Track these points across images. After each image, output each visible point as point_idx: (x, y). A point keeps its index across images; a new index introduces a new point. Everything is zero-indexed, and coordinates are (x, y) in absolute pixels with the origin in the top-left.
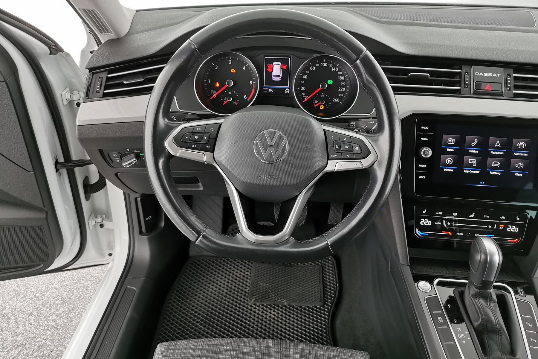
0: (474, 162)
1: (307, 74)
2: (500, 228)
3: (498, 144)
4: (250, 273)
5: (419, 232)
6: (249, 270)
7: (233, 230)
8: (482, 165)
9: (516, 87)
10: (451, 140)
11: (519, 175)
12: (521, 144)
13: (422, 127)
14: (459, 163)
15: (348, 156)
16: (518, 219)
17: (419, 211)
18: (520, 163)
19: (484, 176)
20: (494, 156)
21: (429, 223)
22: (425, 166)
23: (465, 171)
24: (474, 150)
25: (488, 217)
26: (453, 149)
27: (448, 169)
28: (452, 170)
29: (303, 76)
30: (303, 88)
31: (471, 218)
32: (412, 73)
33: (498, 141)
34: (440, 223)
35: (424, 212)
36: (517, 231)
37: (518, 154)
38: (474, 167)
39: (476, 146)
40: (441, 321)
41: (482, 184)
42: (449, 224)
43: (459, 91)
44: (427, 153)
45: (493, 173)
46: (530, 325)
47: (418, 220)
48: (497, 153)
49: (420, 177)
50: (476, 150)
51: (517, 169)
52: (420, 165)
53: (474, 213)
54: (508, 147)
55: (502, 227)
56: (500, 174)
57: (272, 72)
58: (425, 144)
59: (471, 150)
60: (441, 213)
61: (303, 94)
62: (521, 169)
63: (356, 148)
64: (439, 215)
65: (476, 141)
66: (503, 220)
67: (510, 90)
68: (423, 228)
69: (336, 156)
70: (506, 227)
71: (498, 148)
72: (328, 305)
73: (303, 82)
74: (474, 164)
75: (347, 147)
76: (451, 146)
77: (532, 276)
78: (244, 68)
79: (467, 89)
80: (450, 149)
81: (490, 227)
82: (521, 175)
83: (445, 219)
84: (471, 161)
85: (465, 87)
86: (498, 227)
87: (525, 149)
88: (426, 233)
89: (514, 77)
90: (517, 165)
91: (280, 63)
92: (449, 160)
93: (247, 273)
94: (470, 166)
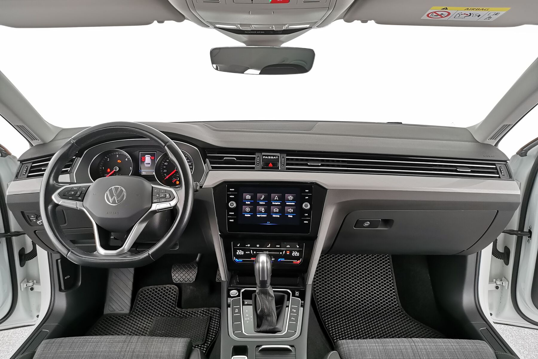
0: (263, 210)
1: (167, 162)
2: (287, 254)
3: (276, 198)
4: (151, 325)
5: (236, 259)
6: (151, 323)
7: (142, 292)
8: (268, 211)
9: (287, 164)
10: (248, 197)
11: (290, 216)
12: (290, 197)
13: (230, 190)
14: (254, 211)
15: (163, 200)
16: (298, 247)
17: (235, 245)
18: (291, 209)
19: (270, 217)
20: (275, 205)
21: (242, 253)
22: (233, 213)
23: (258, 216)
24: (262, 202)
25: (279, 246)
26: (249, 202)
27: (247, 214)
28: (250, 215)
29: (164, 163)
30: (165, 171)
31: (268, 247)
32: (225, 158)
33: (276, 196)
34: (249, 252)
35: (238, 245)
36: (299, 255)
37: (289, 203)
38: (263, 213)
39: (263, 200)
40: (237, 311)
41: (269, 223)
42: (255, 252)
43: (253, 168)
44: (233, 205)
45: (275, 216)
46: (294, 311)
47: (235, 251)
48: (276, 203)
49: (230, 221)
50: (264, 202)
51: (289, 213)
52: (230, 213)
53: (270, 244)
54: (283, 199)
55: (288, 253)
56: (279, 216)
57: (145, 161)
58: (232, 199)
59: (261, 202)
60: (249, 245)
61: (165, 174)
62: (292, 213)
63: (168, 195)
64: (248, 247)
65: (263, 197)
66: (288, 248)
67: (284, 166)
68: (239, 257)
69: (156, 201)
70: (291, 252)
71: (276, 200)
72: (208, 343)
73: (165, 167)
74: (263, 211)
75: (163, 195)
76: (248, 200)
77: (307, 284)
78: (127, 160)
79: (259, 166)
80: (248, 202)
81: (281, 253)
82: (292, 216)
83: (252, 249)
84: (261, 209)
85: (257, 165)
86: (286, 252)
87: (293, 200)
88: (241, 260)
89: (287, 158)
90: (289, 210)
91: (150, 156)
92: (248, 209)
93: (148, 324)
94: (261, 212)
